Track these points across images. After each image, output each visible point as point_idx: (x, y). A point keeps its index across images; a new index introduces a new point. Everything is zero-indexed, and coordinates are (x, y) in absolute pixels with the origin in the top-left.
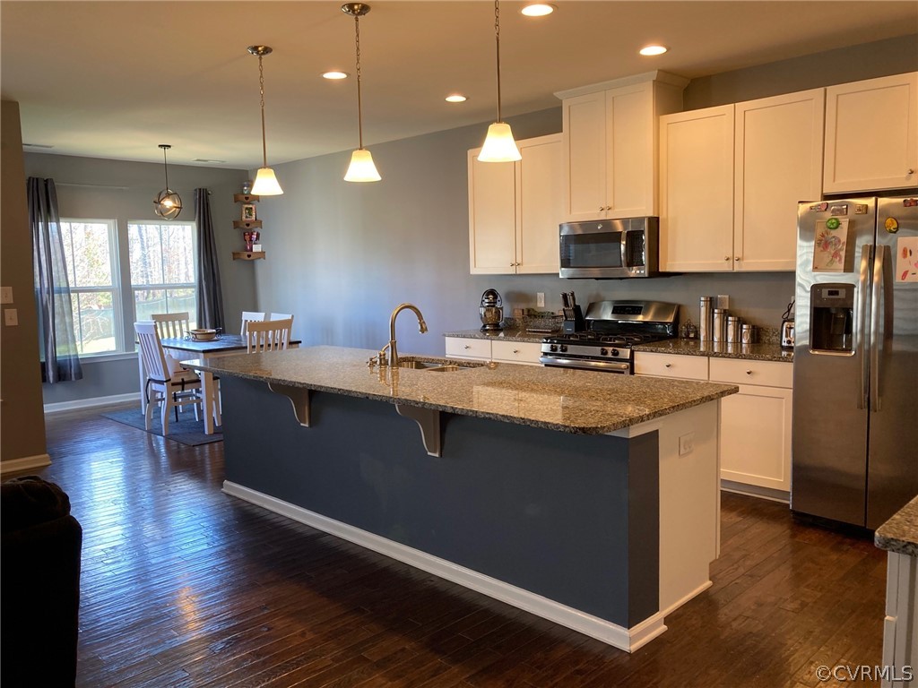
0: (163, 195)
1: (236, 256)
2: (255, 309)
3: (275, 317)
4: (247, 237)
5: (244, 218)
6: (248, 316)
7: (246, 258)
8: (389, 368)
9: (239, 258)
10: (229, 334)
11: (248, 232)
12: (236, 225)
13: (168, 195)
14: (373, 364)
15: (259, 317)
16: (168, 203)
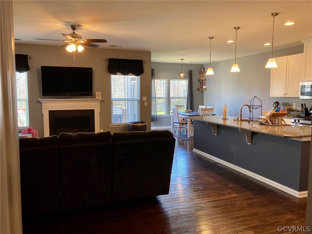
0: (181, 73)
1: (198, 89)
2: (203, 105)
3: (208, 107)
4: (202, 84)
5: (201, 78)
6: (200, 107)
7: (201, 90)
8: (239, 122)
9: (199, 90)
10: (195, 111)
11: (202, 83)
12: (199, 80)
13: (182, 73)
14: (235, 120)
15: (204, 107)
16: (182, 75)
